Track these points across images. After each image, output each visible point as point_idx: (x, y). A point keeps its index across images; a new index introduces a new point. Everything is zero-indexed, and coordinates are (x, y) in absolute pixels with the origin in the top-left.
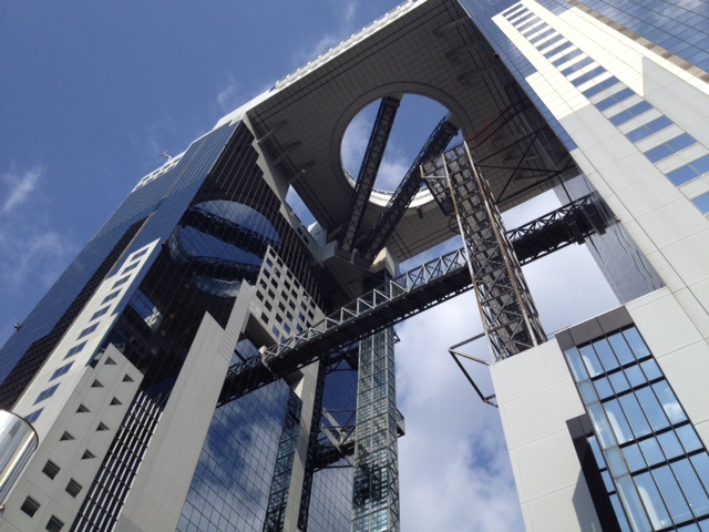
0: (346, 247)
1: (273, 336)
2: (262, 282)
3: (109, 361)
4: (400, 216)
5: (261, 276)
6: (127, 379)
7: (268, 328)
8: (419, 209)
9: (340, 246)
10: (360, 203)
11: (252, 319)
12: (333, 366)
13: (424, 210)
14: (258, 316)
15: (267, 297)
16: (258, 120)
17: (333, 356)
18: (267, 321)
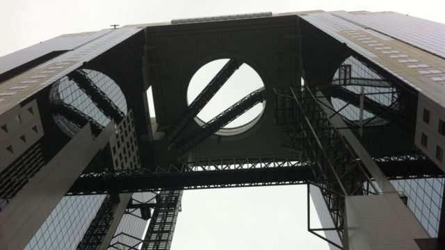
0: (170, 138)
2: (121, 127)
3: (30, 110)
5: (122, 124)
6: (35, 128)
7: (115, 157)
10: (190, 115)
11: (108, 144)
12: (130, 210)
14: (112, 147)
15: (120, 139)
17: (134, 202)
18: (115, 153)
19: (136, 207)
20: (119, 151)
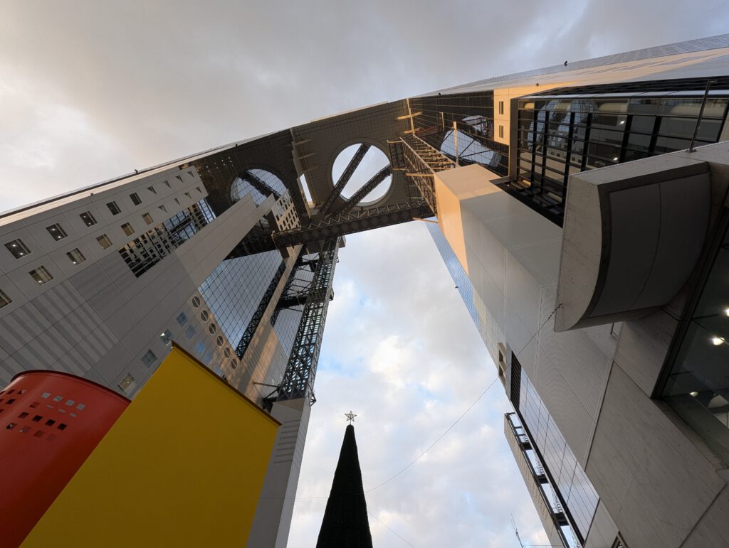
0: (323, 212)
1: (280, 230)
2: (280, 201)
3: (191, 174)
4: (352, 207)
6: (198, 189)
7: (279, 223)
8: (362, 208)
9: (321, 211)
10: (336, 193)
11: (271, 213)
12: (302, 267)
13: (364, 209)
14: (275, 215)
16: (297, 134)
17: (304, 261)
18: (278, 220)
19: (306, 264)
20: (282, 219)
